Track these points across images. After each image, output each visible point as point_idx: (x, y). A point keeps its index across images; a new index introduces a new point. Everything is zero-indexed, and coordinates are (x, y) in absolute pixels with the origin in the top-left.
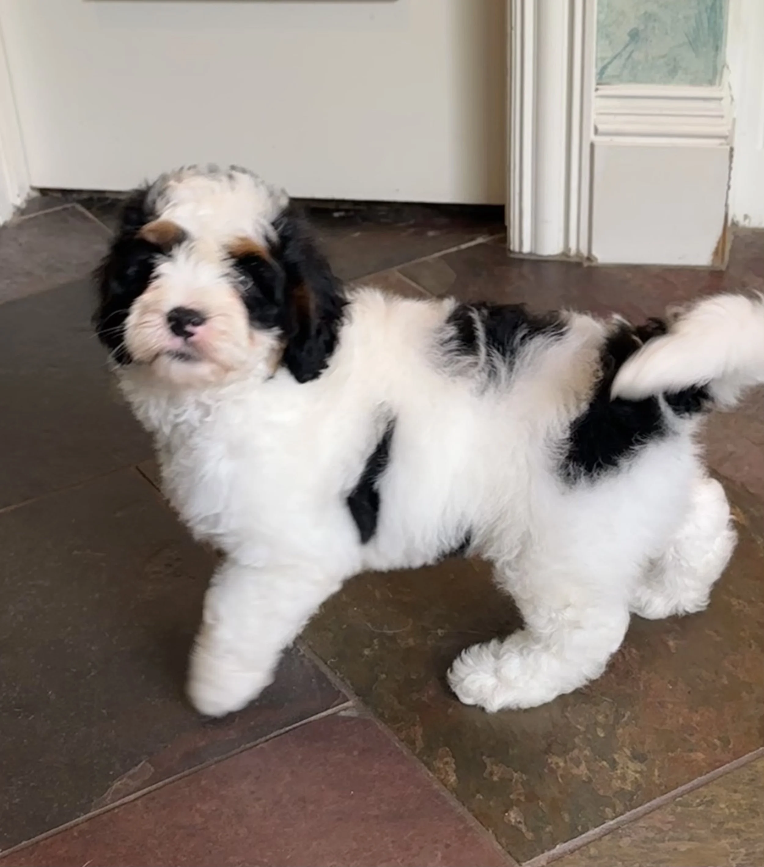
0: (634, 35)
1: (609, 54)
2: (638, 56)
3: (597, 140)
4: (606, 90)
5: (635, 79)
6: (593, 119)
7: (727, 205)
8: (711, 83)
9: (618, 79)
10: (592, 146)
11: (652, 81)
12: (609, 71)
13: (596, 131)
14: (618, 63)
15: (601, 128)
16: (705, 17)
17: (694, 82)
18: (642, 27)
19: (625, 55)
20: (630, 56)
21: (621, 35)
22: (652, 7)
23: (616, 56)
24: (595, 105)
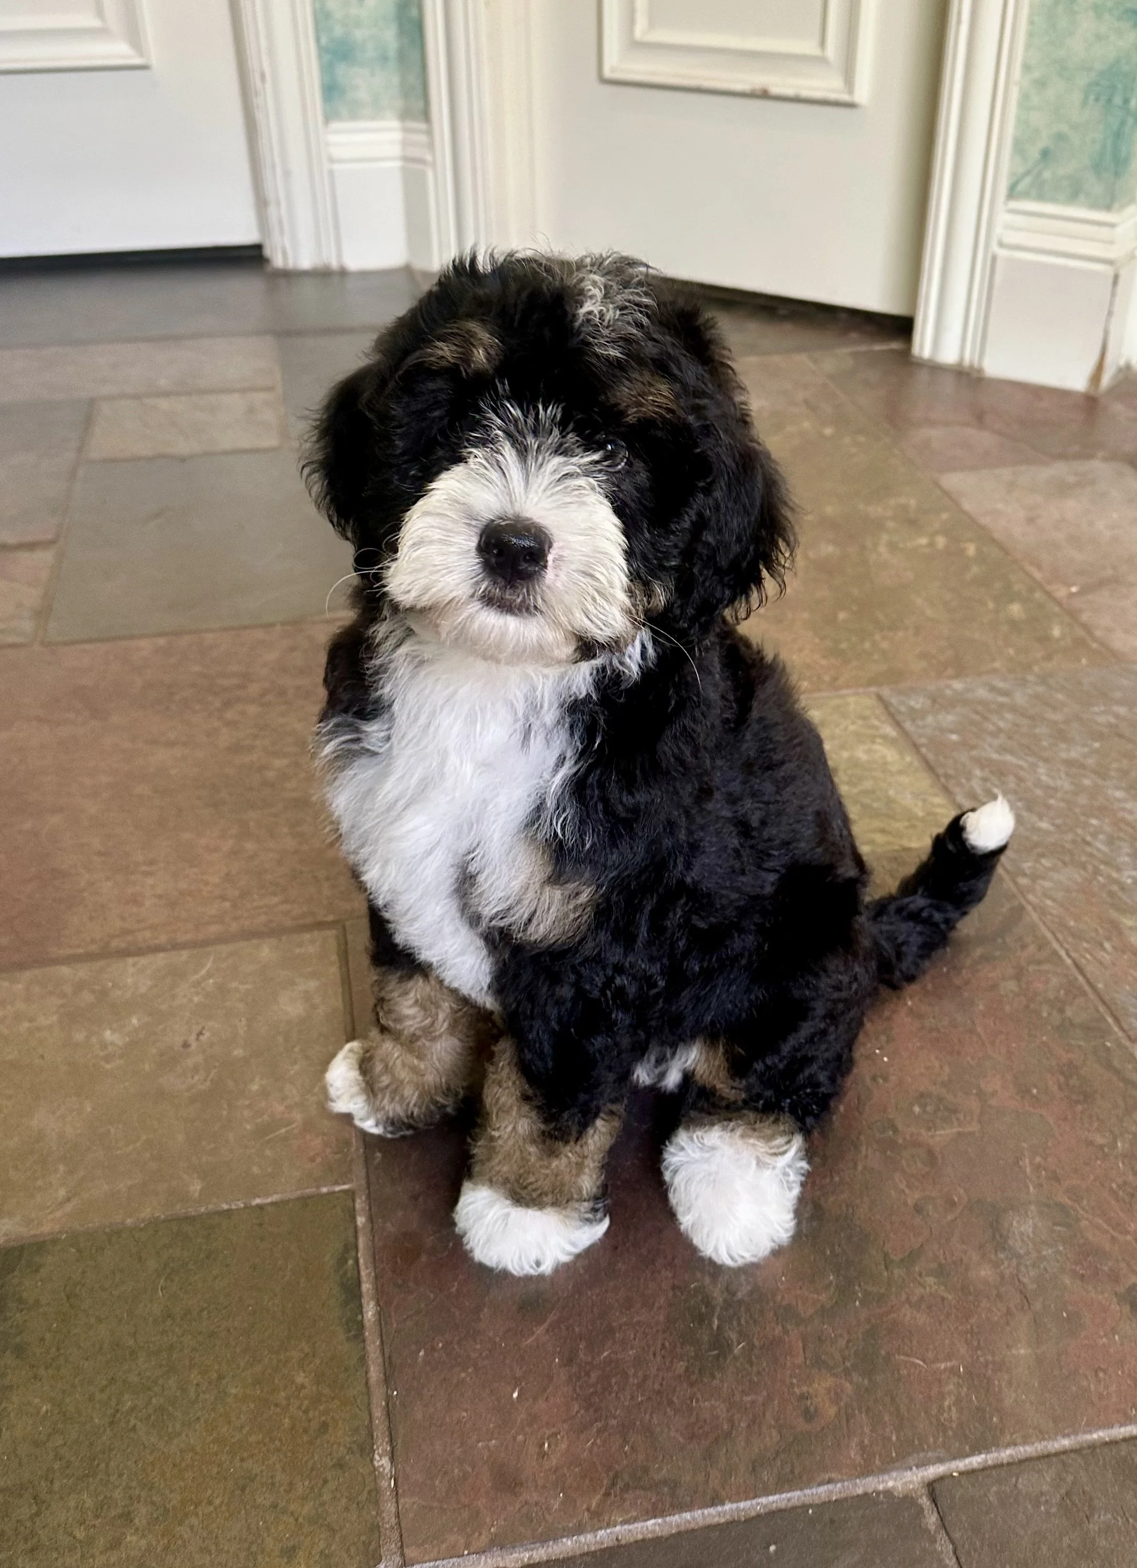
0: (1046, 154)
1: (1021, 170)
2: (1047, 175)
3: (1002, 253)
4: (1013, 205)
5: (1041, 197)
6: (998, 230)
7: (1106, 333)
8: (1108, 208)
9: (1026, 195)
10: (996, 259)
11: (1054, 200)
12: (1021, 187)
13: (1000, 244)
14: (1028, 180)
15: (1007, 241)
16: (1109, 143)
17: (1094, 206)
18: (1053, 147)
19: (1036, 172)
20: (1039, 174)
21: (1034, 153)
22: (1064, 128)
23: (1028, 173)
24: (1003, 217)
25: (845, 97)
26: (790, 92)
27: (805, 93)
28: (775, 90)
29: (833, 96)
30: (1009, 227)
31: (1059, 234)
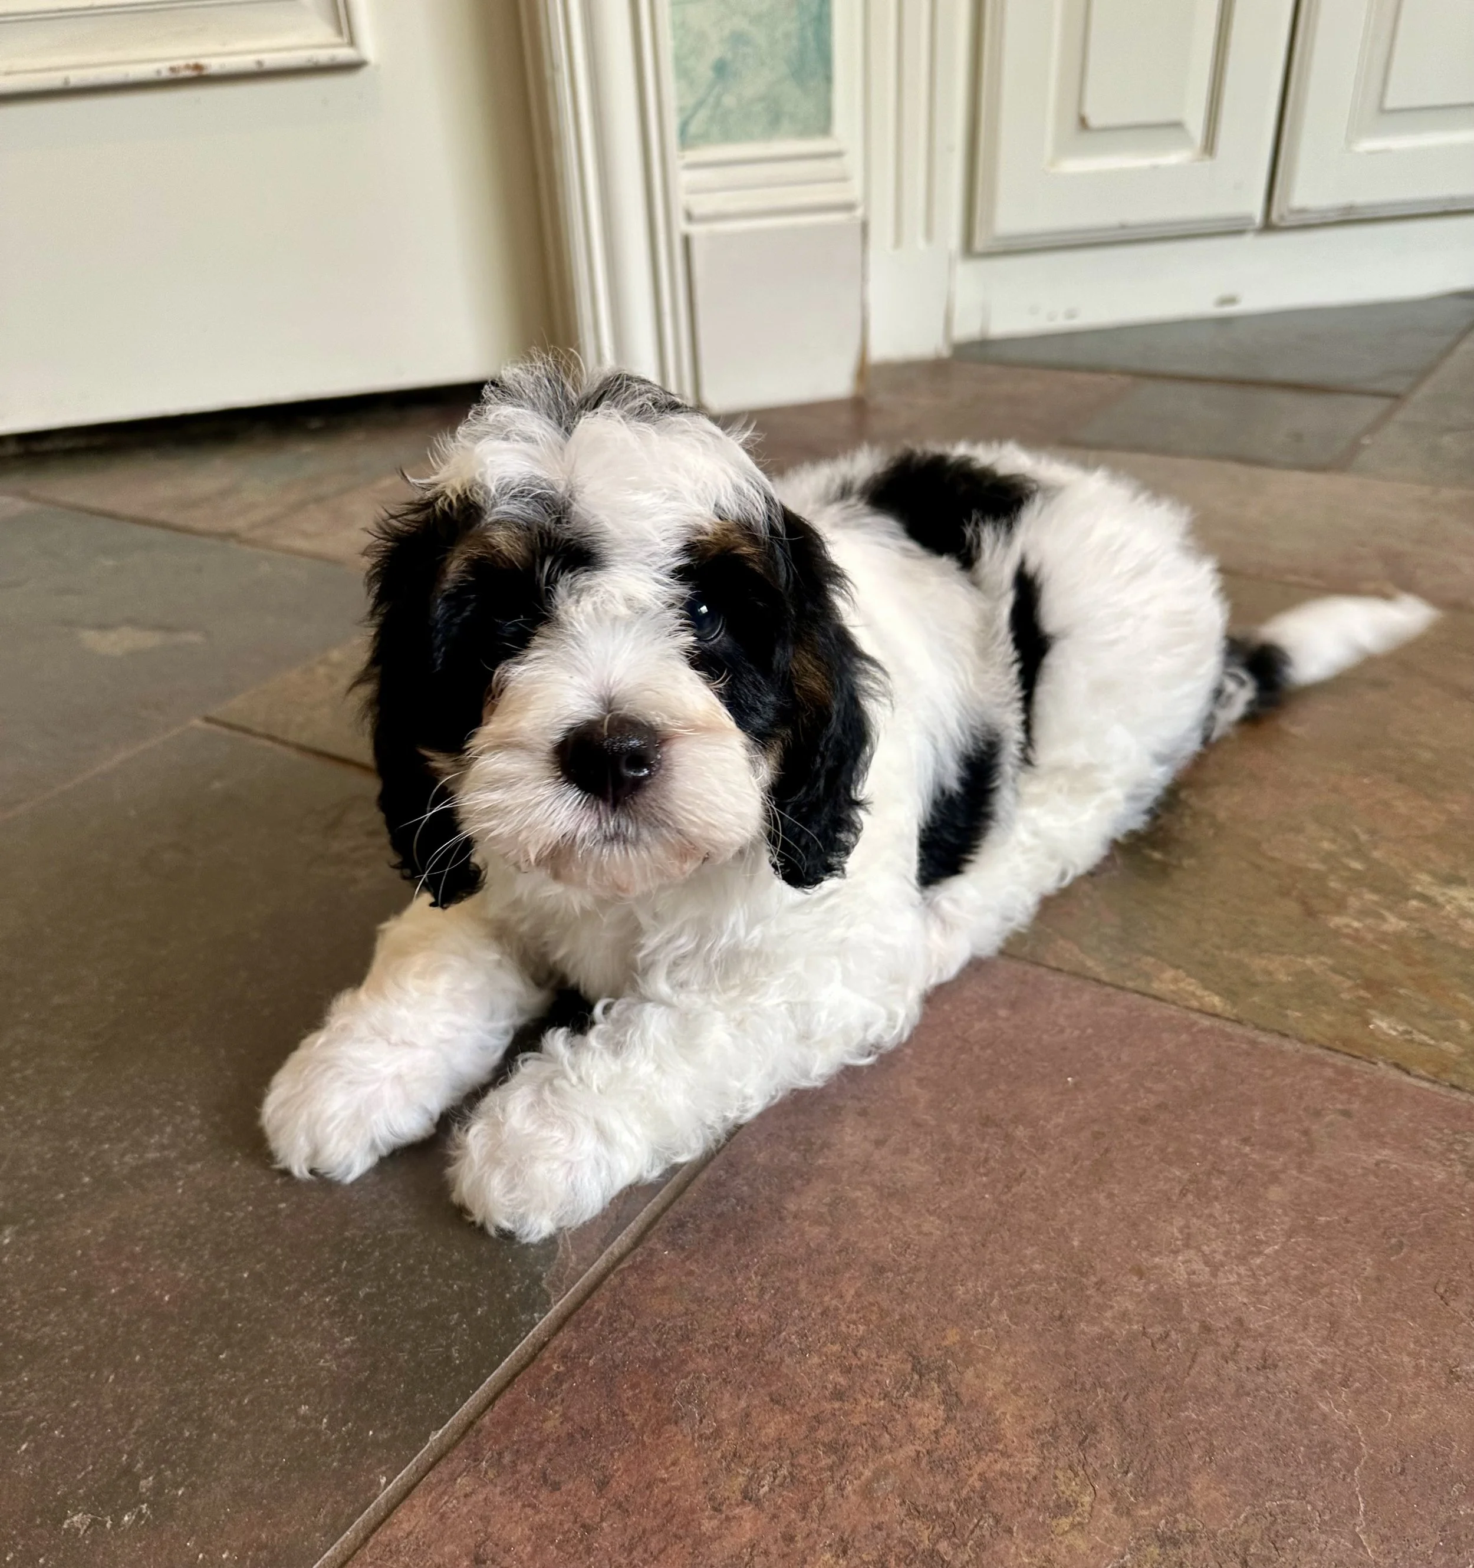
0: (721, 68)
1: (690, 101)
2: (729, 101)
3: (693, 229)
4: (692, 156)
5: (727, 137)
6: (681, 199)
7: (864, 307)
8: (825, 130)
9: (705, 138)
10: (687, 241)
11: (748, 137)
12: (693, 128)
13: (689, 217)
14: (703, 114)
15: (697, 211)
16: (809, 34)
18: (729, 56)
19: (711, 100)
20: (718, 103)
21: (704, 70)
22: (740, 23)
23: (700, 104)
24: (683, 179)
25: (344, 54)
26: (245, 62)
27: (272, 60)
28: (214, 65)
29: (323, 56)
30: (694, 191)
31: (770, 184)
